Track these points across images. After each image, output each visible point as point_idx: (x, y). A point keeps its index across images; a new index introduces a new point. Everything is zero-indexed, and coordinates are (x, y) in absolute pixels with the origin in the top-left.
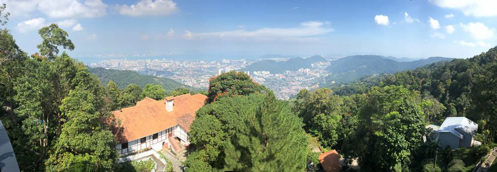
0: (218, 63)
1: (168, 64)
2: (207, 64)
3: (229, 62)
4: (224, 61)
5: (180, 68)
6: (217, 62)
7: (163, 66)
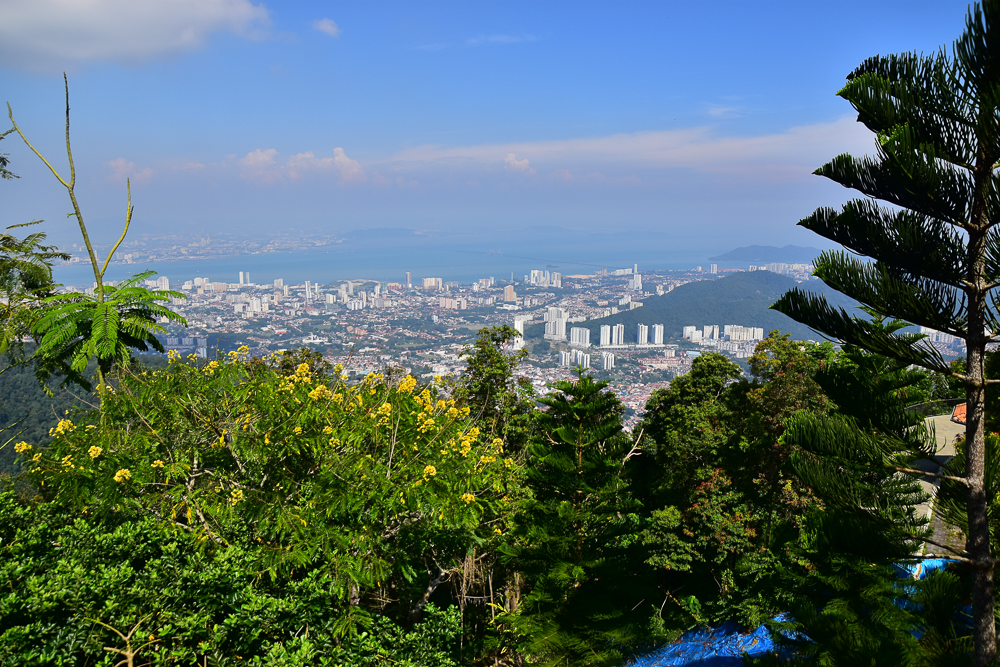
0: (509, 289)
1: (266, 298)
2: (454, 292)
3: (557, 284)
4: (536, 277)
5: (322, 318)
6: (500, 285)
7: (238, 308)
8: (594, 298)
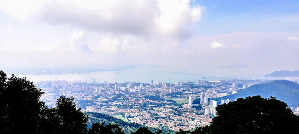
2: (168, 87)
3: (206, 84)
5: (120, 95)
6: (185, 84)
8: (220, 90)
